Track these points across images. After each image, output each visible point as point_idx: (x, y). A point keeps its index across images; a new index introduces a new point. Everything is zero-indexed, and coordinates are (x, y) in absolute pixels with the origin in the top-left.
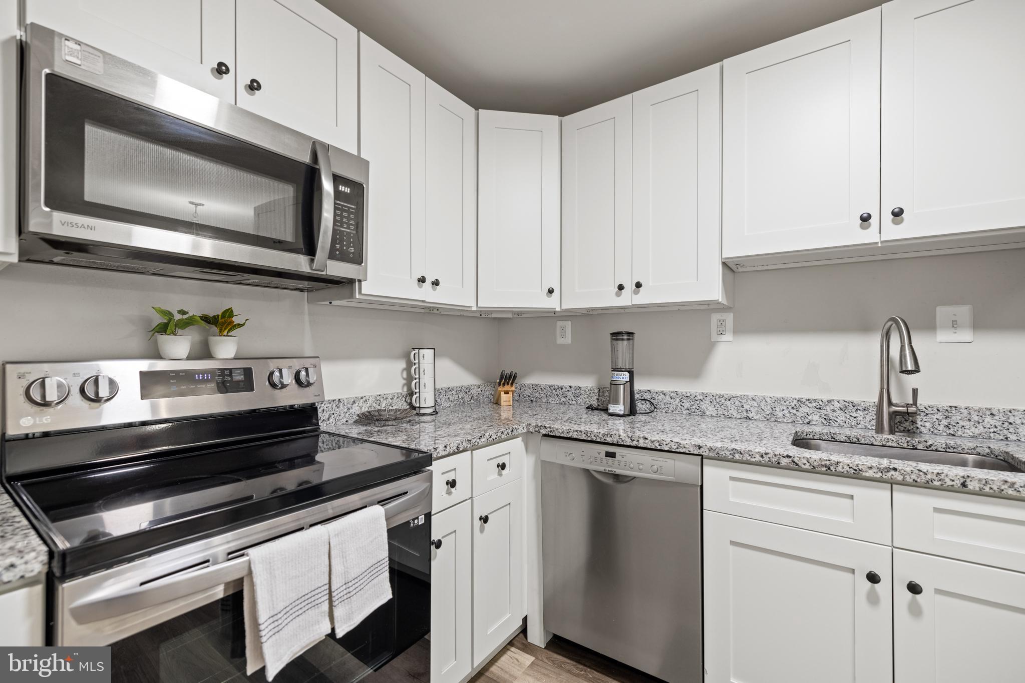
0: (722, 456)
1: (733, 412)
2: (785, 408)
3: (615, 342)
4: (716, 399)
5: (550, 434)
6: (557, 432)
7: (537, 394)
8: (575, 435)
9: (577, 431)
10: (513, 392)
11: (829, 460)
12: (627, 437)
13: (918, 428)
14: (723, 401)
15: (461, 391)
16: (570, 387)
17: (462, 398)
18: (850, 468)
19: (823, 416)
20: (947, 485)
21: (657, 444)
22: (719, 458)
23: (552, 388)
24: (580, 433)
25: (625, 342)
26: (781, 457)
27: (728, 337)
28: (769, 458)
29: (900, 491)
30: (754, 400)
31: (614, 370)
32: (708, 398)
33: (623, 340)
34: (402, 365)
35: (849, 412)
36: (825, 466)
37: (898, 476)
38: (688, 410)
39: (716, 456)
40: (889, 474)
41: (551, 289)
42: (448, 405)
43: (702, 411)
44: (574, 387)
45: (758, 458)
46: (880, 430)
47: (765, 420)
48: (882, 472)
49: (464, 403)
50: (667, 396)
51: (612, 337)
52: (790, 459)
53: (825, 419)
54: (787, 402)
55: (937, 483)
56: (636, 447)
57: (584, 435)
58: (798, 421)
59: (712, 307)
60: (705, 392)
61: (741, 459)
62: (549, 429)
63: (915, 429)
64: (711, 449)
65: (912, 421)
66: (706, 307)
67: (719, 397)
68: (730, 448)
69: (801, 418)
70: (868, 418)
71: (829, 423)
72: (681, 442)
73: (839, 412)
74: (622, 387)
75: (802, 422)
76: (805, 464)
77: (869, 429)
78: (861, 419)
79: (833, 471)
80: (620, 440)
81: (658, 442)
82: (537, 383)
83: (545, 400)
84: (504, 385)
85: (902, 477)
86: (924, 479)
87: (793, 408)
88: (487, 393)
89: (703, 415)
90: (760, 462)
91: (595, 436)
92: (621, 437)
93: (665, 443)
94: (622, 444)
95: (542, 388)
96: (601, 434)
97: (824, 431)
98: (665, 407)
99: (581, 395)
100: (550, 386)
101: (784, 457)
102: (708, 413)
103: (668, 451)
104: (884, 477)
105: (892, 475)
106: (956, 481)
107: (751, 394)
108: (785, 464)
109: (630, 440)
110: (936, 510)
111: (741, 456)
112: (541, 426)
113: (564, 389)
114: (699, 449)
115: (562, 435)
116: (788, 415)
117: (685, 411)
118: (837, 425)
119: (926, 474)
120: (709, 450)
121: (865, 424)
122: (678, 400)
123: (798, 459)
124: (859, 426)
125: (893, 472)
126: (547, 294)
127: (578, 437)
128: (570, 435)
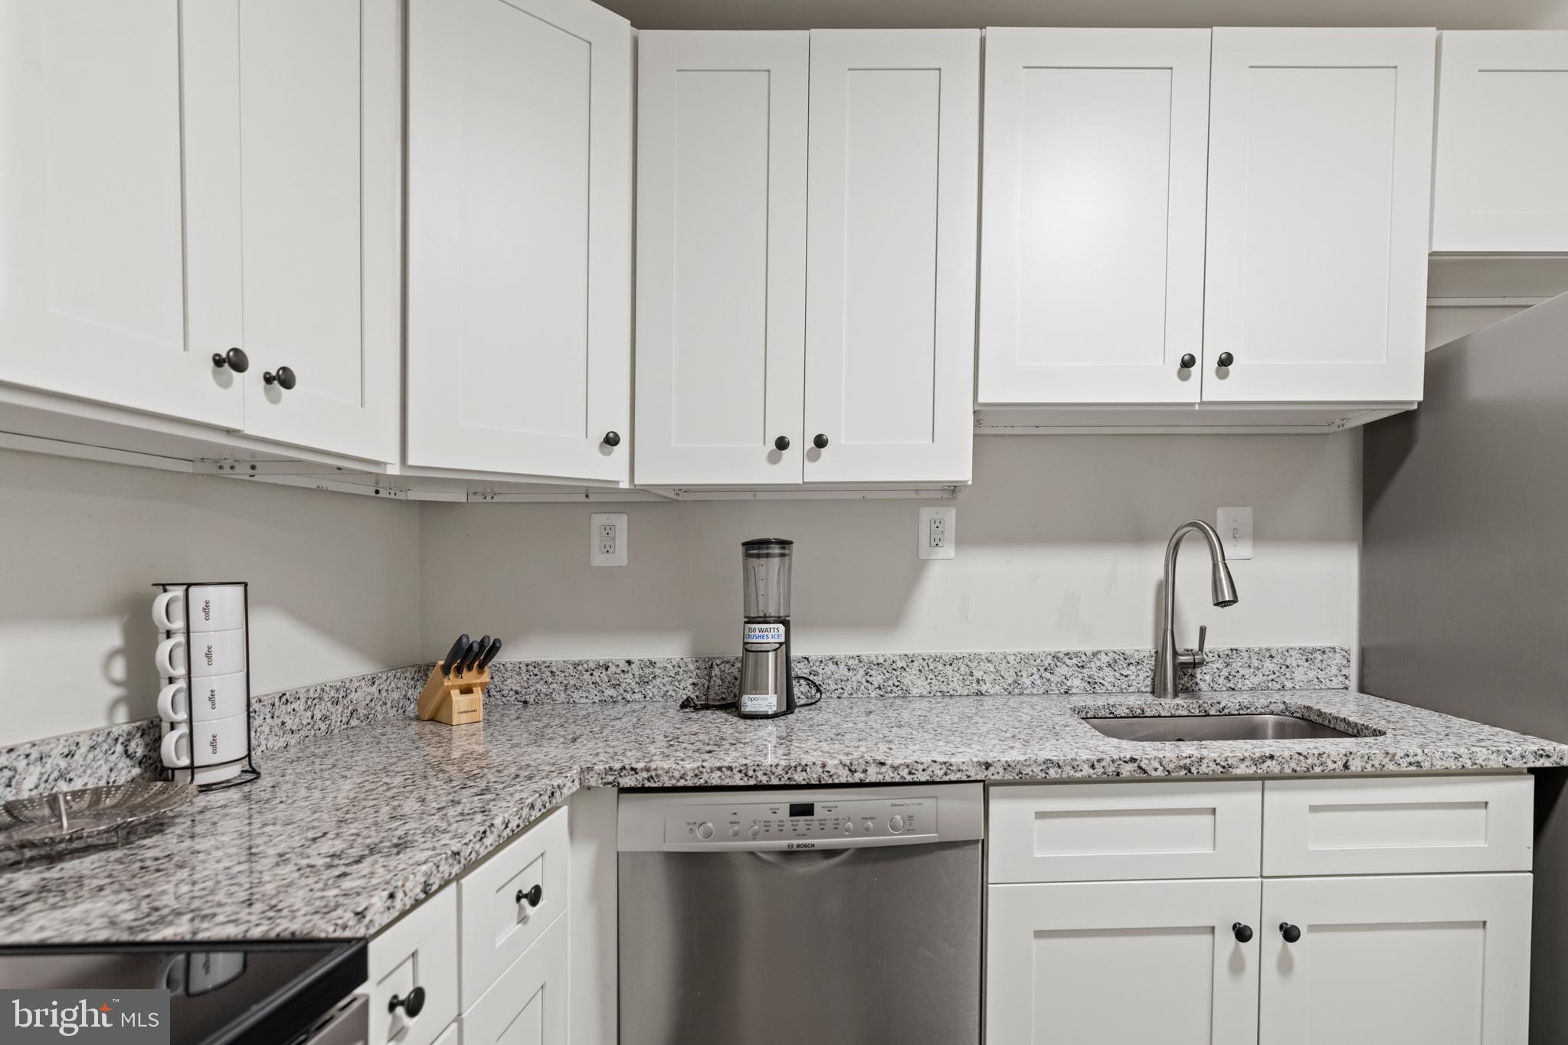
0: (1027, 777)
1: (956, 685)
2: (1035, 671)
3: (754, 561)
4: (930, 665)
5: (647, 784)
6: (666, 779)
7: (539, 686)
8: (715, 779)
9: (719, 769)
10: (483, 686)
11: (1190, 757)
12: (841, 767)
13: (1197, 684)
14: (940, 667)
15: (321, 699)
16: (629, 663)
17: (325, 718)
18: (1217, 764)
19: (1086, 678)
20: (1329, 769)
21: (904, 772)
22: (1021, 780)
23: (580, 668)
24: (728, 773)
25: (776, 561)
26: (1121, 762)
27: (948, 551)
28: (1103, 767)
29: (1273, 789)
30: (989, 661)
31: (750, 620)
32: (916, 664)
33: (768, 556)
34: (112, 637)
35: (1119, 669)
36: (1185, 767)
37: (1273, 767)
38: (880, 688)
39: (1017, 778)
40: (1264, 766)
41: (611, 435)
42: (282, 743)
43: (904, 688)
44: (637, 663)
45: (1087, 771)
46: (1162, 692)
47: (1006, 693)
48: (1256, 765)
49: (329, 732)
50: (842, 667)
51: (747, 550)
52: (1136, 765)
53: (1089, 682)
54: (1038, 661)
55: (1318, 770)
56: (861, 785)
57: (738, 776)
58: (1053, 691)
59: (922, 495)
60: (910, 652)
61: (1058, 776)
62: (645, 775)
63: (1194, 685)
64: (1007, 767)
65: (1191, 675)
66: (912, 495)
67: (935, 660)
68: (1041, 759)
69: (1056, 685)
70: (1142, 675)
71: (1094, 688)
72: (953, 760)
73: (1107, 670)
74: (771, 655)
75: (1058, 692)
76: (1156, 770)
77: (1142, 692)
78: (1133, 677)
79: (1195, 774)
80: (825, 776)
81: (908, 766)
82: (539, 659)
83: (561, 697)
84: (459, 670)
85: (1279, 767)
86: (1304, 765)
87: (1046, 670)
88: (396, 695)
89: (906, 694)
90: (1089, 776)
91: (765, 774)
92: (827, 769)
93: (920, 767)
94: (830, 782)
95: (554, 669)
96: (780, 768)
97: (1100, 703)
98: (836, 687)
99: (654, 678)
100: (576, 665)
101: (1126, 762)
102: (914, 691)
103: (927, 783)
104: (1259, 771)
105: (1269, 767)
106: (1338, 763)
107: (984, 651)
108: (1128, 774)
109: (846, 772)
110: (1314, 809)
111: (1060, 771)
112: (623, 768)
113: (612, 669)
114: (987, 768)
115: (682, 783)
116: (1038, 682)
117: (875, 692)
118: (1104, 691)
119: (1307, 758)
120: (1005, 769)
121: (1138, 685)
122: (862, 672)
123: (1147, 762)
124: (1131, 689)
125: (1269, 762)
126: (601, 445)
127: (724, 783)
128: (702, 781)
